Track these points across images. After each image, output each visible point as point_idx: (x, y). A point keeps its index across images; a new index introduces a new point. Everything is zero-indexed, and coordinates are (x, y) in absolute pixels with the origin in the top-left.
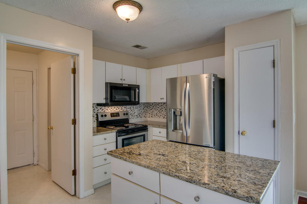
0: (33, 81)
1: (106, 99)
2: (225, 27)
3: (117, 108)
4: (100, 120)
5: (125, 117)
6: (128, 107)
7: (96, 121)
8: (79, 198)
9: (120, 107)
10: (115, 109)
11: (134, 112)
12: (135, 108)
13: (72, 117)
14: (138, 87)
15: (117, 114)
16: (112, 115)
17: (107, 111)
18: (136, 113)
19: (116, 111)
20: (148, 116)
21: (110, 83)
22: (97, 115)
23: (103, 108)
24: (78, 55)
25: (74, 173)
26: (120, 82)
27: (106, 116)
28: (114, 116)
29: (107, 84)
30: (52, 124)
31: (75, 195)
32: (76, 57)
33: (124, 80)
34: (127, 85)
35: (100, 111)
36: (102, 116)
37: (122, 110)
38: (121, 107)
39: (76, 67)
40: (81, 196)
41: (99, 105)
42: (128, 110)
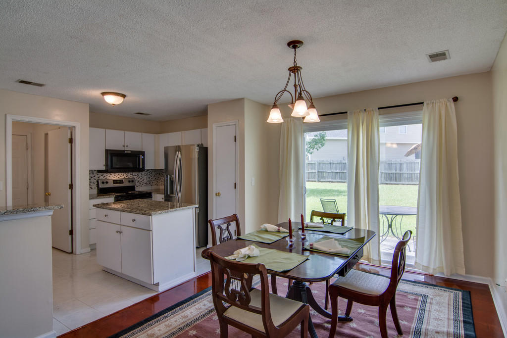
0: (27, 146)
1: (107, 165)
2: (207, 106)
3: (122, 175)
4: (100, 186)
5: (131, 184)
6: (134, 174)
7: (96, 188)
8: (75, 254)
9: (125, 175)
10: (119, 176)
11: (142, 179)
12: (143, 176)
13: (70, 183)
14: (143, 153)
15: (121, 181)
16: (115, 182)
17: (110, 178)
18: (145, 180)
19: (120, 178)
20: (160, 184)
21: (110, 150)
22: (98, 181)
23: (105, 174)
24: (75, 127)
25: (71, 233)
26: (123, 149)
27: (107, 183)
28: (117, 183)
29: (107, 151)
30: (50, 191)
31: (72, 253)
32: (73, 129)
33: (127, 146)
34: (130, 152)
35: (101, 177)
36: (103, 183)
37: (127, 177)
38: (127, 173)
39: (73, 137)
40: (78, 252)
41: (99, 171)
42: (135, 177)
